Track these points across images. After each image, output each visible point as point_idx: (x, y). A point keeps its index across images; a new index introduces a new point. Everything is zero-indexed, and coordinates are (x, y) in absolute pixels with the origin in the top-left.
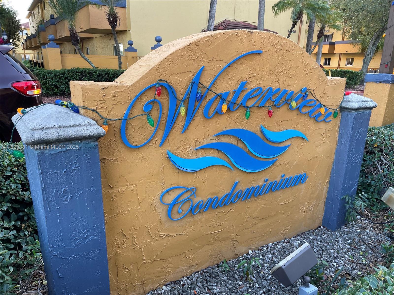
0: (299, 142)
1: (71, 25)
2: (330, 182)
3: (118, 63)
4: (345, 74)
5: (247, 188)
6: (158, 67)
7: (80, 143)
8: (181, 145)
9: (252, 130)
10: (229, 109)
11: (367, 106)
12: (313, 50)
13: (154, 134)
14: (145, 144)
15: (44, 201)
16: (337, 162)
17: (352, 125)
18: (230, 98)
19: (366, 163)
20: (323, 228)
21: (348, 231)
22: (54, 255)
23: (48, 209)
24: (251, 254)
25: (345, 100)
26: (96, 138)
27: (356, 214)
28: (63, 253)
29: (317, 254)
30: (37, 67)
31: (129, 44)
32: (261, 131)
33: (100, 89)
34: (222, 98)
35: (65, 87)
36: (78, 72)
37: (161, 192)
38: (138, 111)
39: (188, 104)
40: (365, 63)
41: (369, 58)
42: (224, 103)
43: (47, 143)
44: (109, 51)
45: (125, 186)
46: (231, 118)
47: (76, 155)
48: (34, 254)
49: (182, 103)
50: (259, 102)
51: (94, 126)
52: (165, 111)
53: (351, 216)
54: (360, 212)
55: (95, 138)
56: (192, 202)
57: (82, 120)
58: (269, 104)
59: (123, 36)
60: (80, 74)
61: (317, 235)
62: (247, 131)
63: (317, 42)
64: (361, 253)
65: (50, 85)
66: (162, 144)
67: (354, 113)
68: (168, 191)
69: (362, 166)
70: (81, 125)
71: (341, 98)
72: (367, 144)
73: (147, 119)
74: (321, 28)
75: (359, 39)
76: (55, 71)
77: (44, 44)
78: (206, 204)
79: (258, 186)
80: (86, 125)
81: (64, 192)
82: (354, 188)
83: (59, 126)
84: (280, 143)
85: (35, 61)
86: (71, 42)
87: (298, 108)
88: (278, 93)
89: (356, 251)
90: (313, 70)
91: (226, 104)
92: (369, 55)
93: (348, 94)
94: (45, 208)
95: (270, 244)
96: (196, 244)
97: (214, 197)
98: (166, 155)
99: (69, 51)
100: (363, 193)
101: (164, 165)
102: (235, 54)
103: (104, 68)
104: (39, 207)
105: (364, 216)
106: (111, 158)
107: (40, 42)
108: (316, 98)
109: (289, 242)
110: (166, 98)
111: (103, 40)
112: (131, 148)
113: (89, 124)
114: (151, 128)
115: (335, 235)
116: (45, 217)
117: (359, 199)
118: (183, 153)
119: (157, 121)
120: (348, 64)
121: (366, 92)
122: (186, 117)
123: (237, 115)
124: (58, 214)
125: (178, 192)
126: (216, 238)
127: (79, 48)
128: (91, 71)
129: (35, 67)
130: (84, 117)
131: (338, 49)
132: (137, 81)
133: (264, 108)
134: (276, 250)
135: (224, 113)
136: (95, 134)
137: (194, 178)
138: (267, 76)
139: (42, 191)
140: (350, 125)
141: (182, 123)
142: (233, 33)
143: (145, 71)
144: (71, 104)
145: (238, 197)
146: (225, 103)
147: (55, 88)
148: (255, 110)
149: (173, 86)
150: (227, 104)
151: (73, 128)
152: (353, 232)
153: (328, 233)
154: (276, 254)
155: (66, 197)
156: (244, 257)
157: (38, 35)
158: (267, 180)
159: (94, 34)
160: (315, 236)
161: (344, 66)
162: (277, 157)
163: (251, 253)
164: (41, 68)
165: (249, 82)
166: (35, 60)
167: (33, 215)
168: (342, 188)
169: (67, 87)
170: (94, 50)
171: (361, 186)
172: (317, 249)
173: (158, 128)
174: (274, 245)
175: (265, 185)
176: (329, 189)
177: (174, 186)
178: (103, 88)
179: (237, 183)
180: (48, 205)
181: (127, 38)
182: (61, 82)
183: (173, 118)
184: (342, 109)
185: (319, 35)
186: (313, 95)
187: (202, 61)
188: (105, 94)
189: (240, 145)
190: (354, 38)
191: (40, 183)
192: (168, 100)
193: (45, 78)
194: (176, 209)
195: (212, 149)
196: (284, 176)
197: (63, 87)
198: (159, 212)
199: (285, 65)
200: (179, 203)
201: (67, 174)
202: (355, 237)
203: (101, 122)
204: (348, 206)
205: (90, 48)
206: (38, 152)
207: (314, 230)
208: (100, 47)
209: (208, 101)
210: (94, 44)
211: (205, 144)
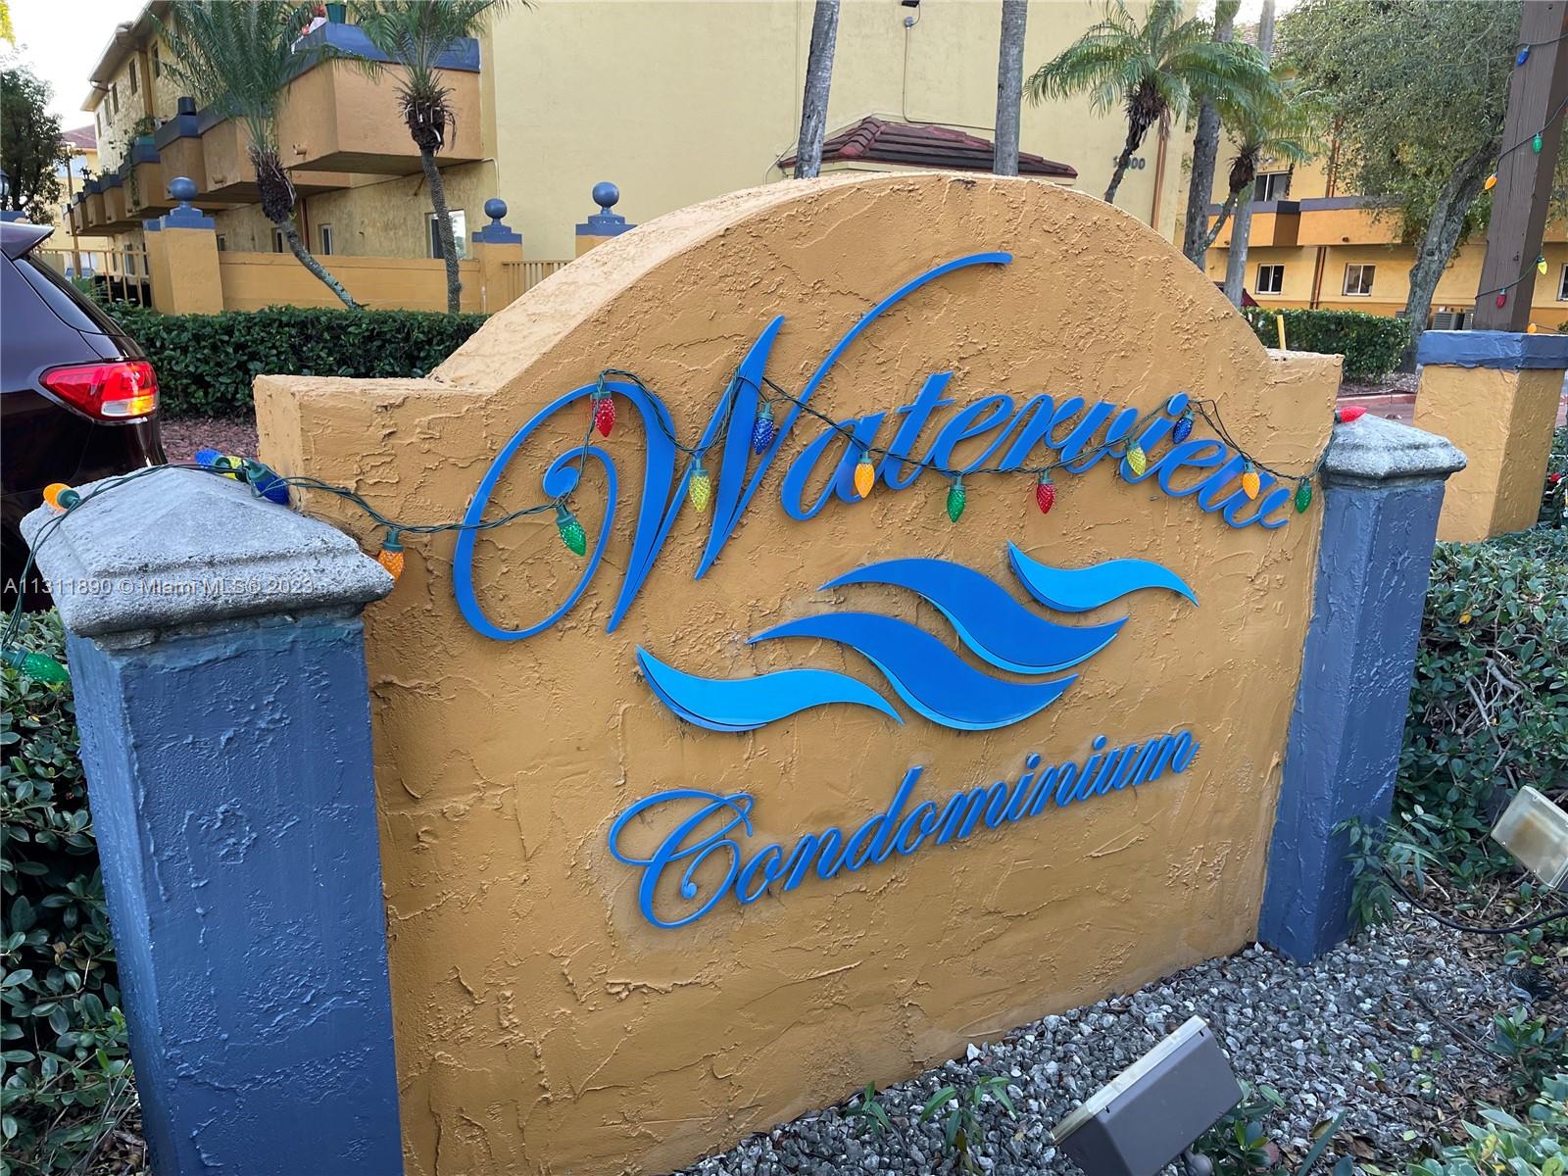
0: (1161, 609)
1: (261, 140)
2: (1285, 766)
3: (445, 287)
4: (1342, 329)
5: (958, 793)
6: (601, 321)
7: (291, 626)
8: (691, 625)
9: (975, 564)
10: (881, 484)
11: (1428, 466)
12: (1212, 237)
13: (584, 584)
14: (551, 625)
15: (146, 857)
16: (1313, 684)
17: (1367, 539)
18: (886, 438)
19: (1431, 686)
20: (1262, 949)
21: (1360, 964)
22: (183, 1077)
23: (161, 892)
24: (975, 1059)
25: (1340, 440)
26: (356, 604)
27: (1394, 895)
28: (217, 1067)
29: (1239, 1058)
30: (125, 302)
31: (489, 213)
32: (1010, 566)
33: (374, 408)
34: (854, 438)
35: (234, 382)
36: (288, 325)
37: (611, 814)
38: (520, 493)
39: (720, 463)
40: (1420, 286)
41: (1434, 267)
42: (863, 460)
43: (161, 627)
44: (411, 240)
45: (469, 793)
46: (890, 516)
47: (275, 674)
48: (103, 1064)
49: (698, 461)
50: (999, 455)
51: (347, 558)
52: (631, 492)
53: (1374, 901)
54: (1407, 883)
55: (352, 603)
56: (737, 850)
57: (299, 534)
58: (1041, 460)
59: (466, 183)
60: (293, 332)
61: (1238, 981)
62: (956, 565)
63: (1230, 202)
64: (1415, 1055)
65: (176, 376)
66: (616, 624)
67: (1376, 494)
68: (640, 812)
69: (1414, 700)
70: (297, 555)
71: (1322, 435)
72: (1431, 612)
73: (559, 524)
74: (1243, 149)
75: (1391, 191)
76: (195, 318)
77: (155, 212)
78: (791, 859)
79: (1000, 785)
80: (313, 554)
81: (223, 821)
82: (1381, 791)
83: (207, 559)
84: (1084, 612)
85: (116, 280)
86: (260, 206)
87: (1154, 476)
88: (1075, 417)
89: (1396, 1044)
90: (1210, 325)
91: (869, 461)
92: (1433, 254)
93: (1348, 417)
94: (149, 888)
95: (1052, 1020)
96: (752, 1020)
97: (825, 829)
98: (635, 664)
99: (253, 239)
100: (1419, 810)
101: (624, 707)
102: (904, 266)
103: (389, 309)
104: (124, 881)
105: (1425, 901)
106: (415, 682)
107: (137, 203)
108: (1223, 434)
109: (1126, 1009)
110: (634, 441)
111: (385, 198)
112: (493, 640)
113: (329, 551)
114: (572, 558)
115: (1310, 978)
116: (147, 922)
117: (1405, 833)
118: (700, 659)
119: (599, 532)
120: (1351, 288)
121: (1422, 403)
122: (713, 513)
123: (914, 505)
124: (199, 910)
125: (682, 814)
126: (833, 997)
127: (292, 229)
128: (337, 319)
129: (117, 302)
130: (308, 522)
131: (1313, 229)
132: (520, 378)
133: (1020, 477)
134: (1074, 1042)
135: (861, 499)
136: (351, 588)
137: (745, 756)
138: (1033, 352)
139: (138, 817)
140: (1362, 541)
141: (697, 540)
142: (896, 187)
143: (549, 337)
144: (255, 467)
145: (919, 831)
146: (866, 459)
147: (194, 387)
148: (983, 484)
149: (661, 393)
150: (873, 463)
151: (263, 568)
152: (1381, 967)
153: (1283, 973)
154: (1077, 1059)
155: (232, 841)
156: (949, 1071)
157: (132, 175)
158: (1037, 761)
159: (351, 175)
160: (1231, 982)
161: (1335, 295)
162: (1074, 670)
163: (976, 1055)
164: (141, 306)
165: (960, 374)
166: (118, 275)
167: (98, 904)
168: (1335, 792)
169: (242, 382)
170: (352, 235)
171: (1410, 778)
172: (1241, 1037)
173: (600, 559)
174: (1065, 1024)
175: (1028, 780)
176: (1283, 791)
177: (666, 790)
178: (386, 407)
179: (916, 775)
180: (161, 874)
181: (482, 190)
182: (219, 365)
183: (663, 520)
184: (1330, 477)
185: (1236, 178)
186: (1212, 425)
187: (774, 297)
188: (389, 427)
189: (928, 623)
190: (1374, 188)
191: (128, 787)
192: (642, 450)
193: (155, 347)
194: (671, 881)
195: (816, 639)
196: (1103, 742)
197: (229, 381)
198: (605, 896)
199: (1102, 306)
200: (687, 856)
201: (237, 750)
202: (1389, 988)
203: (375, 539)
204: (1359, 863)
205: (334, 226)
206: (125, 663)
207: (1225, 958)
208: (374, 226)
209: (799, 453)
210: (350, 215)
211: (788, 622)
